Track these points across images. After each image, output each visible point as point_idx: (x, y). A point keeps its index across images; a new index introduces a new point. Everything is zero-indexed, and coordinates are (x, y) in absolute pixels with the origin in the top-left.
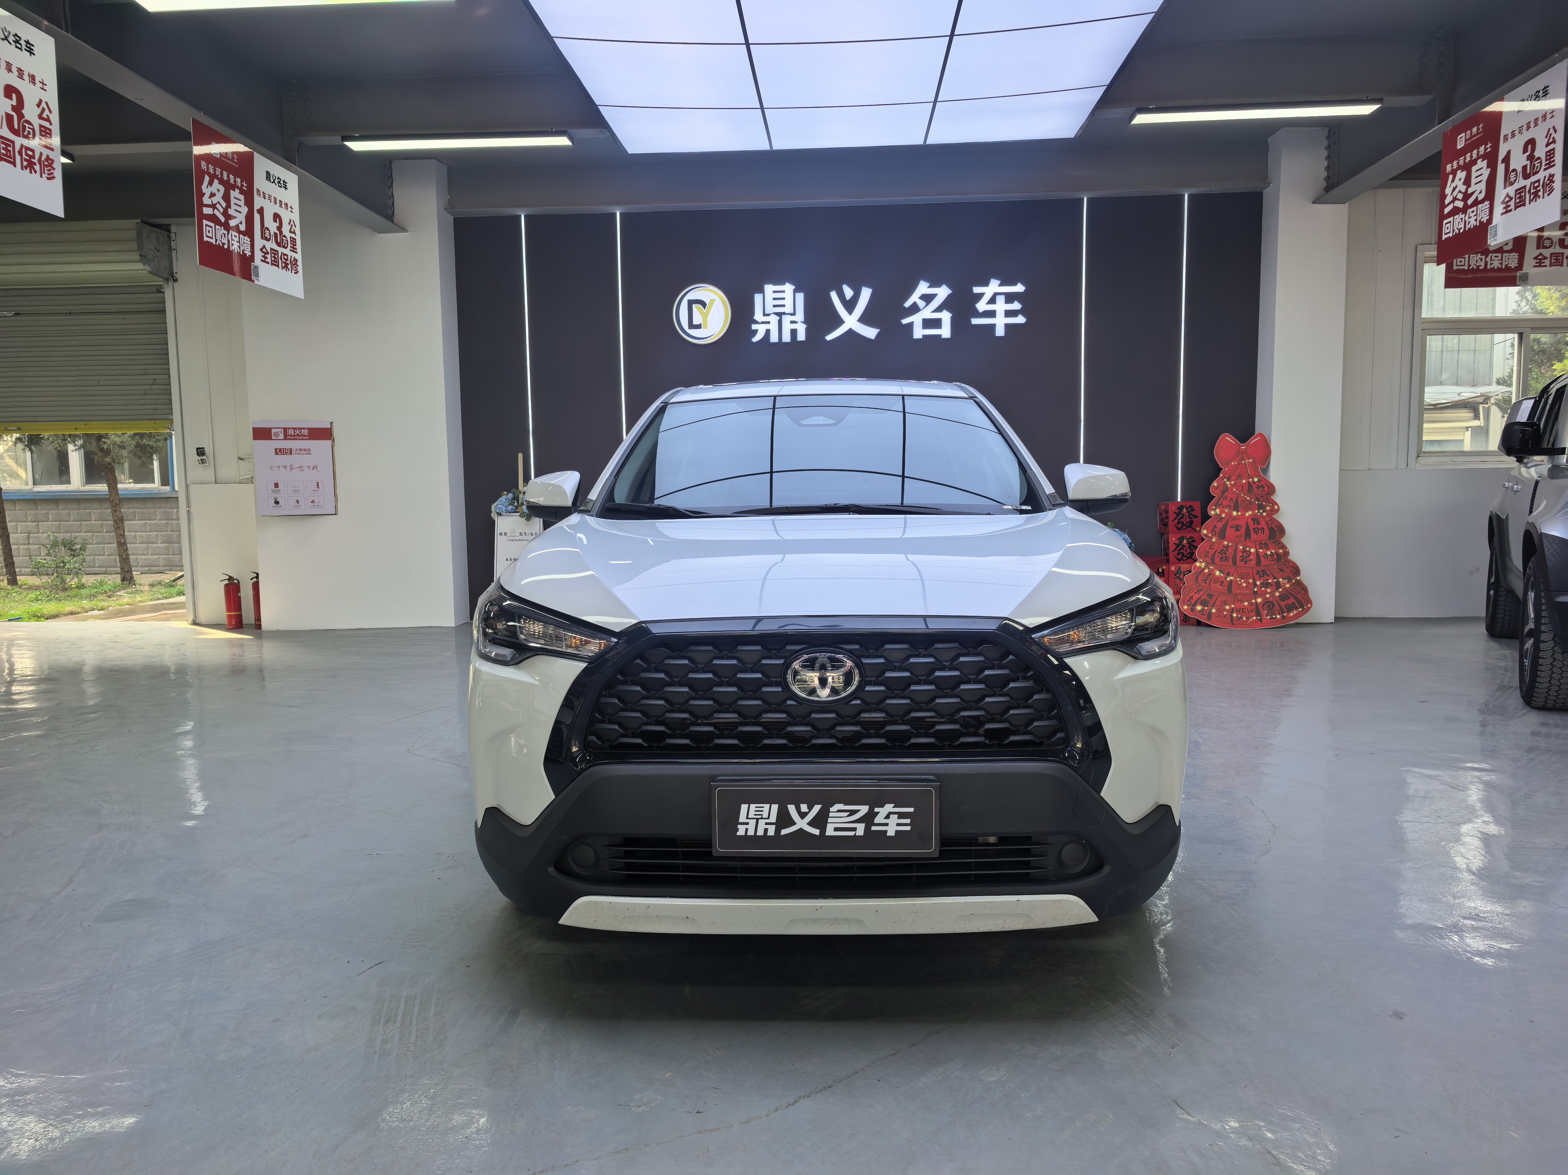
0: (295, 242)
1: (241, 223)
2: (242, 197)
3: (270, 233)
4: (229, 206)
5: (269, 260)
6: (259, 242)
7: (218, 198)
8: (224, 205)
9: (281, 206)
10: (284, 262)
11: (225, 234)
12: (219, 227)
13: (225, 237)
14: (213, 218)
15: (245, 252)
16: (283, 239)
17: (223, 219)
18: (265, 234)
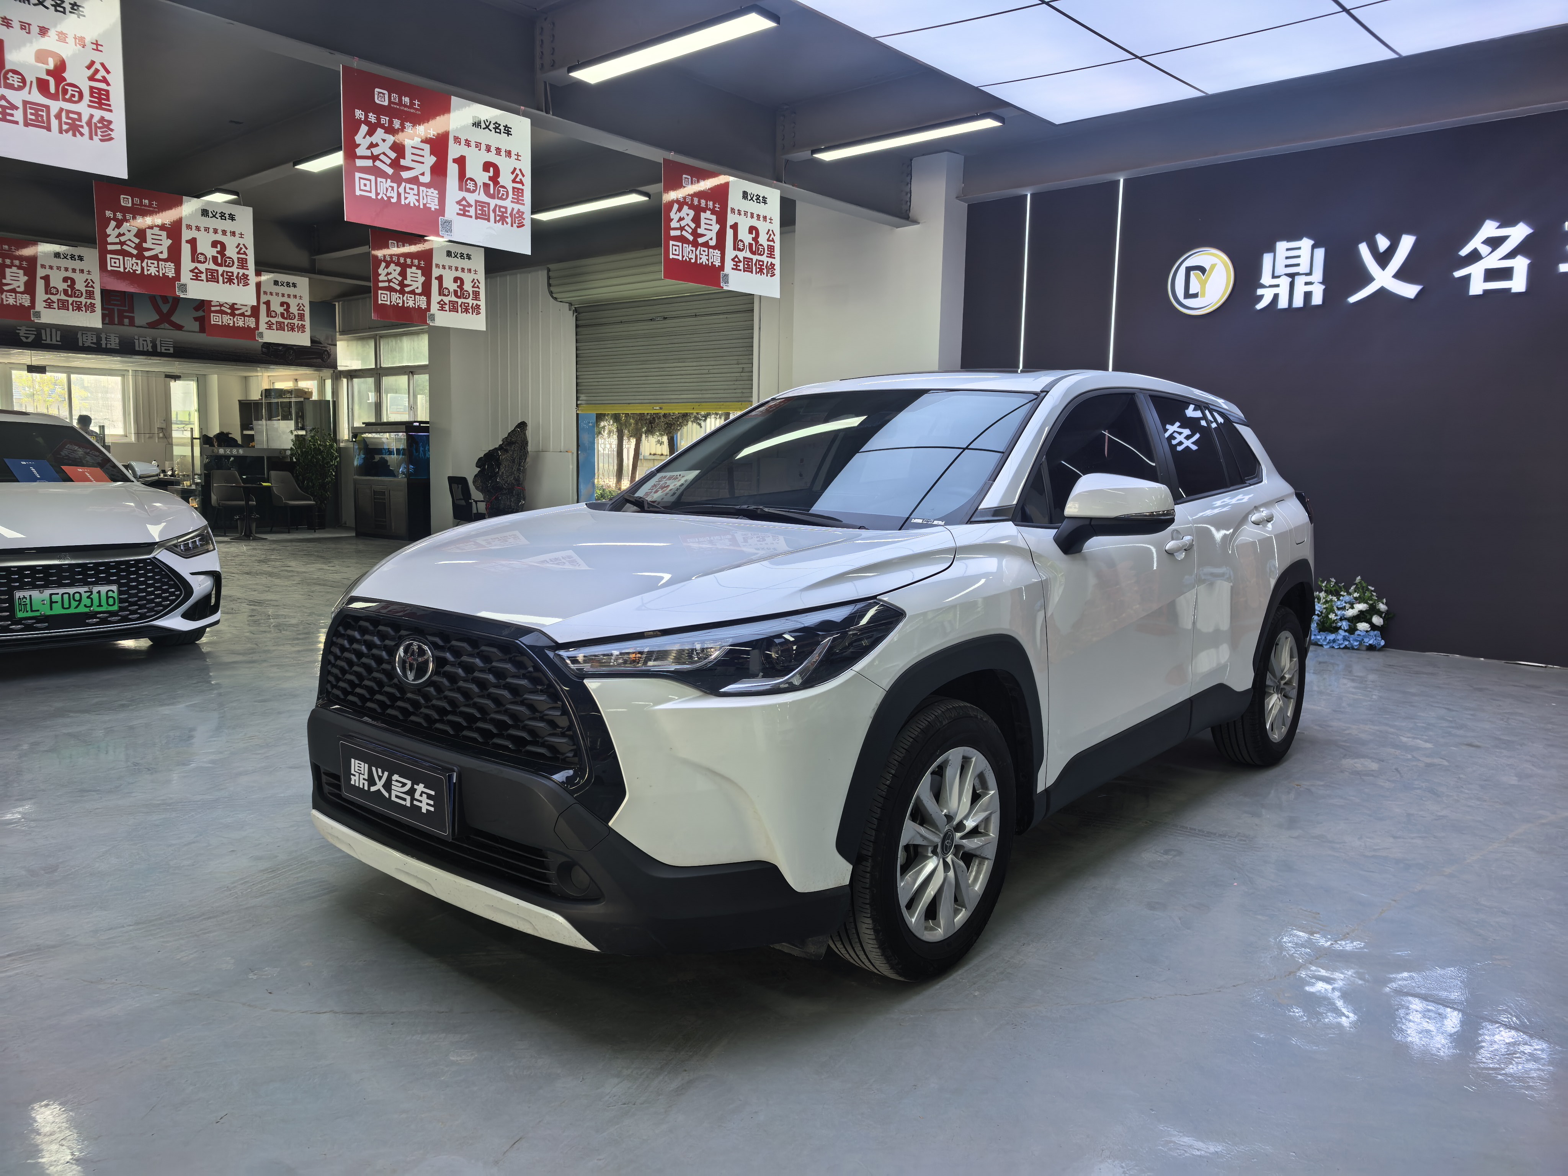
0: (774, 249)
1: (711, 239)
2: (714, 217)
3: (744, 244)
4: (698, 225)
5: (741, 267)
6: (730, 253)
7: (688, 220)
8: (693, 226)
9: (758, 219)
10: (758, 268)
11: (692, 251)
12: (687, 246)
13: (692, 253)
14: (682, 239)
15: (714, 263)
16: (759, 248)
17: (691, 238)
18: (738, 245)
